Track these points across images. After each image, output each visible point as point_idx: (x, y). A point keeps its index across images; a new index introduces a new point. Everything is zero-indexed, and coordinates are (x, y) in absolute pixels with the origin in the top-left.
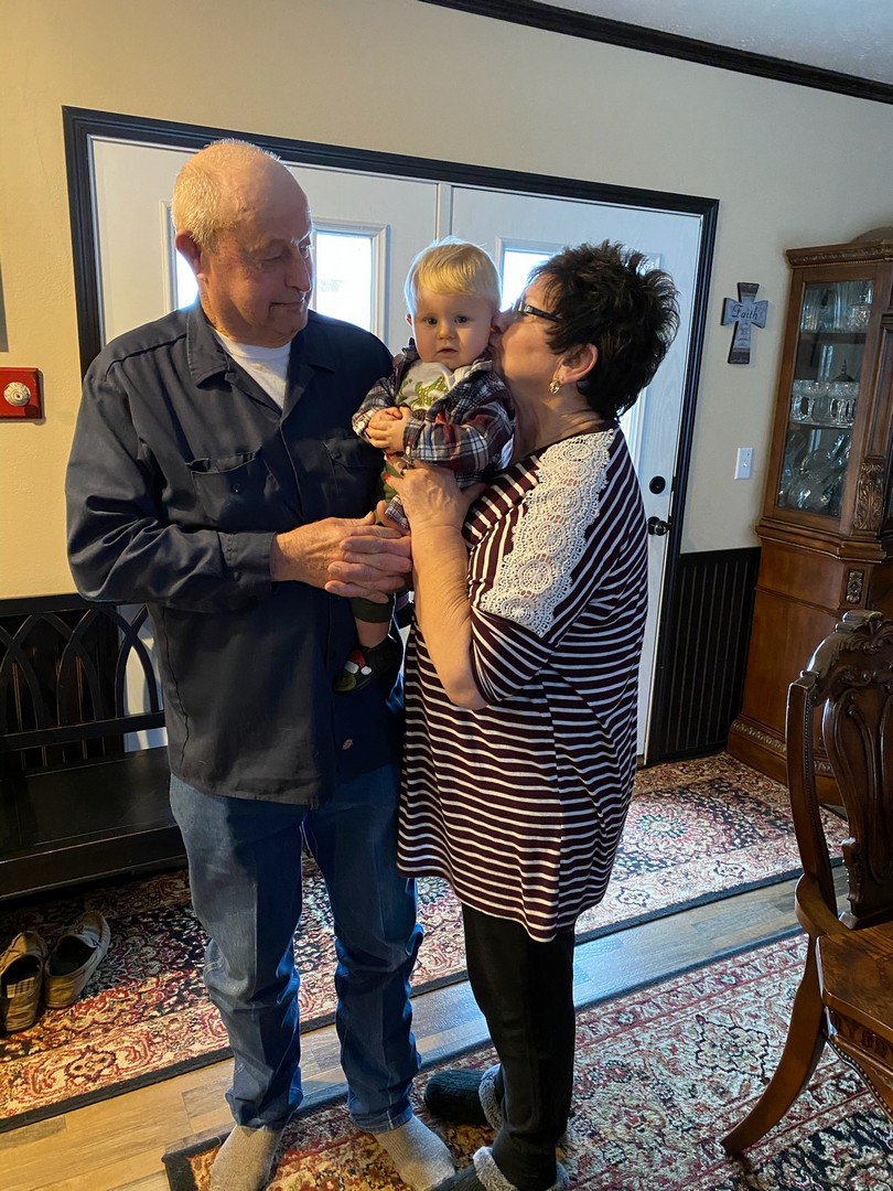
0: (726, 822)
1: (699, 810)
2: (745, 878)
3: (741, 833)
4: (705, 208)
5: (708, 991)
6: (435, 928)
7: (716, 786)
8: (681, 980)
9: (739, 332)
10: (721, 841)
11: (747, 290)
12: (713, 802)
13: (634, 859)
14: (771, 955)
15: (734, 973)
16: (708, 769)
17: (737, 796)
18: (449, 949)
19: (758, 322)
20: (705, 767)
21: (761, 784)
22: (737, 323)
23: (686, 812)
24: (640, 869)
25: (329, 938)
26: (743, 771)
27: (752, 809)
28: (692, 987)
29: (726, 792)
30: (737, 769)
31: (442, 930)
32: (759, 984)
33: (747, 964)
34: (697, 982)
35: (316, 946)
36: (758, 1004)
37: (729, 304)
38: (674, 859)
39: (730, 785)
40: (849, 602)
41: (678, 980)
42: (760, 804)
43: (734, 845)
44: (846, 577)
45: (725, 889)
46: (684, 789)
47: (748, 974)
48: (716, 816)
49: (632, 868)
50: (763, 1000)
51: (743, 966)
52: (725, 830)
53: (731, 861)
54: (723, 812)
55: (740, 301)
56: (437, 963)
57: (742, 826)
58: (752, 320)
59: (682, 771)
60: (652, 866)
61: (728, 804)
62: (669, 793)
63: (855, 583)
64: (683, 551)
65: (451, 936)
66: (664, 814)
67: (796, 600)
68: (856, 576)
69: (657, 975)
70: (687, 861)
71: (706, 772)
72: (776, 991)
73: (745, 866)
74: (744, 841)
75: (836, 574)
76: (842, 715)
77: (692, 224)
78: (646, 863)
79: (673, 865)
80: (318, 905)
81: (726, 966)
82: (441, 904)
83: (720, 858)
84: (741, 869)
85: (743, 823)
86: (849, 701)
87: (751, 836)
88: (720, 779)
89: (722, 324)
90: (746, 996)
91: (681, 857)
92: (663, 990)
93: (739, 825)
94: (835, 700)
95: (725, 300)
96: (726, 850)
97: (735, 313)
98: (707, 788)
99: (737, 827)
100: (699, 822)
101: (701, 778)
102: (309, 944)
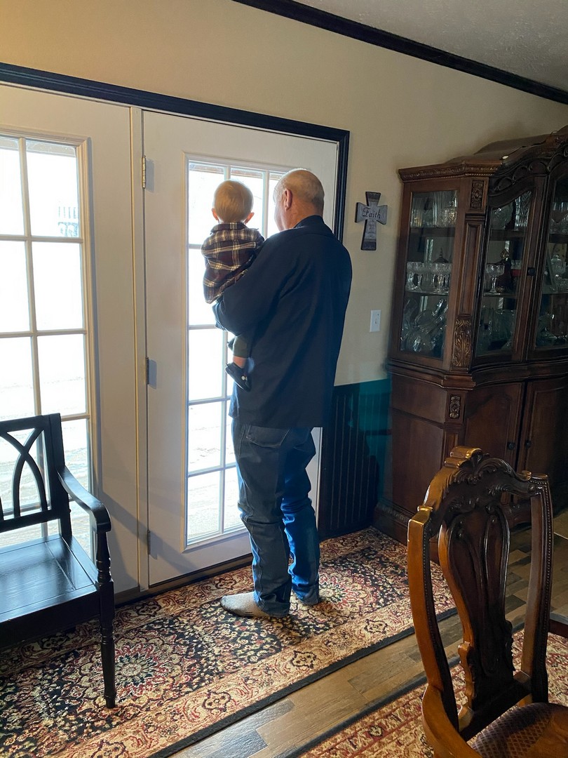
0: (373, 585)
1: (354, 576)
2: (388, 633)
3: (384, 593)
4: (340, 137)
5: (360, 745)
7: (366, 554)
8: (339, 737)
9: (368, 228)
10: (369, 602)
11: (372, 197)
12: (364, 568)
13: (305, 624)
14: (408, 703)
15: (380, 725)
16: (360, 541)
17: (381, 562)
18: (151, 729)
19: (381, 220)
20: (358, 539)
21: (397, 551)
22: (366, 221)
23: (345, 579)
24: (309, 632)
25: (47, 730)
26: (385, 540)
27: (392, 572)
28: (347, 744)
29: (373, 559)
30: (381, 539)
32: (400, 733)
33: (390, 714)
34: (352, 737)
35: (34, 740)
36: (399, 754)
37: (360, 206)
38: (334, 622)
39: (376, 552)
40: (452, 418)
41: (336, 737)
42: (397, 567)
43: (379, 604)
44: (449, 401)
45: (373, 645)
46: (343, 559)
47: (391, 724)
48: (366, 580)
49: (304, 633)
50: (402, 748)
51: (387, 717)
52: (372, 592)
53: (377, 619)
54: (371, 576)
55: (368, 205)
56: (139, 744)
57: (384, 587)
58: (377, 219)
59: (342, 544)
60: (319, 629)
61: (375, 569)
62: (332, 563)
63: (456, 405)
64: (339, 381)
65: (154, 716)
66: (328, 582)
67: (416, 417)
68: (455, 400)
69: (320, 733)
70: (345, 622)
71: (359, 544)
72: (412, 739)
73: (388, 622)
74: (386, 600)
75: (442, 398)
76: (454, 540)
77: (331, 148)
78: (315, 627)
79: (334, 626)
81: (374, 718)
83: (369, 617)
84: (384, 625)
85: (385, 584)
86: (459, 526)
87: (391, 595)
88: (369, 548)
89: (356, 222)
90: (389, 747)
91: (341, 619)
92: (324, 749)
94: (447, 527)
95: (357, 204)
96: (373, 609)
97: (365, 214)
98: (359, 557)
99: (381, 588)
100: (354, 587)
101: (355, 548)
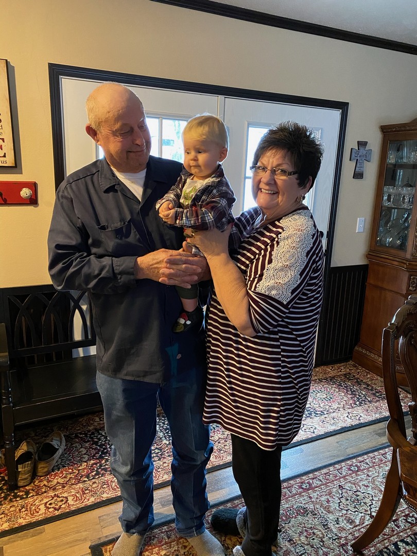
0: (352, 394)
1: (340, 388)
2: (362, 421)
3: (359, 399)
4: (342, 106)
5: (344, 474)
6: (215, 442)
7: (347, 377)
8: (331, 468)
9: (358, 164)
10: (350, 403)
11: (362, 144)
12: (346, 384)
13: (309, 411)
14: (374, 457)
15: (356, 466)
16: (343, 369)
17: (357, 382)
18: (222, 452)
19: (367, 159)
20: (342, 368)
21: (369, 376)
22: (357, 160)
23: (333, 389)
24: (311, 415)
25: (166, 446)
26: (360, 370)
27: (365, 388)
28: (336, 472)
29: (352, 380)
30: (358, 369)
31: (219, 443)
32: (368, 471)
33: (363, 461)
34: (339, 469)
35: (160, 449)
36: (368, 481)
37: (353, 151)
38: (328, 411)
39: (354, 376)
40: (411, 290)
41: (330, 468)
42: (368, 385)
43: (356, 405)
44: (409, 279)
45: (352, 426)
46: (332, 378)
47: (363, 466)
48: (347, 391)
49: (308, 415)
50: (370, 478)
51: (361, 462)
52: (352, 398)
53: (355, 412)
54: (351, 389)
55: (359, 149)
56: (216, 458)
57: (360, 396)
58: (365, 158)
59: (331, 369)
60: (317, 414)
61: (353, 385)
62: (325, 380)
63: (414, 282)
64: (332, 266)
65: (223, 446)
66: (323, 390)
67: (385, 289)
68: (414, 278)
69: (320, 465)
70: (334, 412)
71: (343, 370)
72: (377, 474)
73: (361, 415)
74: (361, 403)
75: (405, 277)
76: (408, 344)
77: (336, 114)
78: (314, 413)
79: (327, 414)
80: (161, 430)
81: (353, 462)
82: (218, 430)
83: (350, 411)
84: (359, 416)
85: (360, 394)
86: (411, 337)
87: (364, 401)
88: (349, 373)
89: (350, 160)
90: (362, 476)
91: (331, 410)
92: (323, 473)
93: (359, 395)
94: (405, 336)
95: (352, 149)
96: (352, 407)
97: (356, 155)
98: (343, 378)
99: (357, 396)
100: (339, 394)
101: (340, 373)
102: (156, 448)
